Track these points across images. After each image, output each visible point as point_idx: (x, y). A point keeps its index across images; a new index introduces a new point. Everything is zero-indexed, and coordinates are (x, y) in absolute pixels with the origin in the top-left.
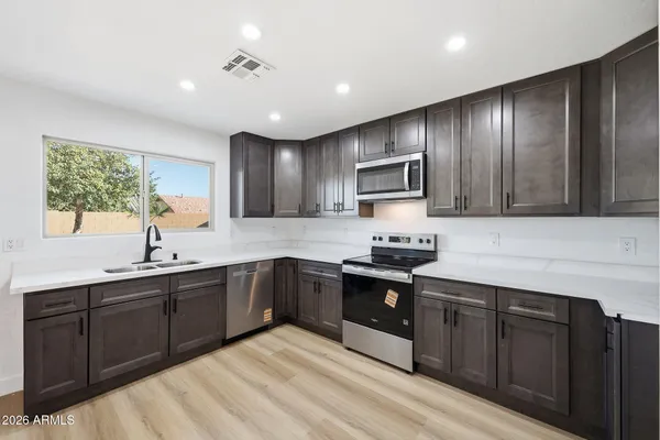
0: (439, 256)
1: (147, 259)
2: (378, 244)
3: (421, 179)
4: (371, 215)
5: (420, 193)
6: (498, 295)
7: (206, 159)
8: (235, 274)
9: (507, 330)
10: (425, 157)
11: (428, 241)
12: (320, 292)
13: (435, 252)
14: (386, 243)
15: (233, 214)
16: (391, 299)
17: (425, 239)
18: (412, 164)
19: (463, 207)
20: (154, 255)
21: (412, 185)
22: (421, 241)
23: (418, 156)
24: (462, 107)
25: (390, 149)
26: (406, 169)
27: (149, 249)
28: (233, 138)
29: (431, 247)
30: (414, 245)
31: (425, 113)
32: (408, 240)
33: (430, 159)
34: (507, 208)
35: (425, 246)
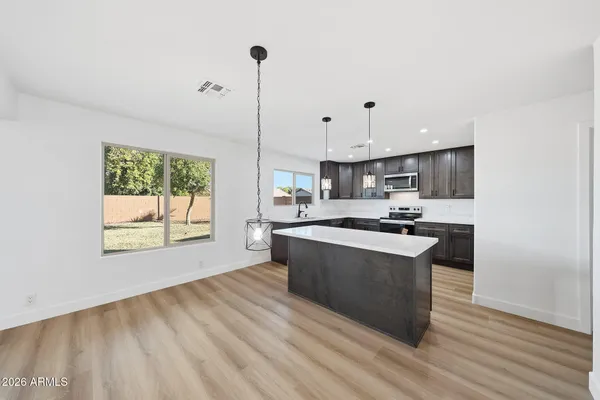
0: (423, 215)
1: (299, 216)
2: (393, 211)
3: (417, 183)
4: (388, 198)
5: (416, 189)
6: (449, 226)
9: (453, 239)
10: (419, 174)
11: (418, 210)
13: (421, 214)
14: (397, 211)
15: (322, 197)
16: (405, 232)
17: (416, 209)
18: (413, 177)
19: (435, 195)
20: (301, 215)
21: (413, 185)
23: (416, 174)
24: (436, 154)
25: (401, 170)
26: (410, 179)
27: (300, 212)
29: (419, 212)
30: (411, 211)
31: (418, 156)
32: (408, 209)
33: (421, 175)
34: (453, 195)
35: (417, 212)
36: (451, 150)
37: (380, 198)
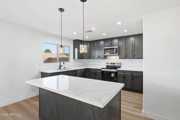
0: (121, 67)
1: (60, 68)
2: (108, 65)
3: (118, 52)
4: (106, 58)
5: (118, 54)
6: (132, 72)
7: (68, 45)
8: (79, 71)
9: (134, 78)
10: (119, 47)
11: (119, 64)
12: (96, 75)
13: (120, 66)
14: (110, 65)
15: (74, 58)
16: (113, 75)
17: (118, 63)
18: (116, 48)
19: (126, 57)
20: (61, 67)
21: (116, 53)
22: (117, 64)
23: (117, 47)
24: (126, 38)
25: (111, 45)
26: (115, 49)
27: (60, 66)
28: (74, 40)
29: (119, 65)
31: (119, 38)
32: (114, 64)
33: (120, 48)
34: (134, 57)
35: (118, 65)
36: (133, 36)
37: (102, 58)
